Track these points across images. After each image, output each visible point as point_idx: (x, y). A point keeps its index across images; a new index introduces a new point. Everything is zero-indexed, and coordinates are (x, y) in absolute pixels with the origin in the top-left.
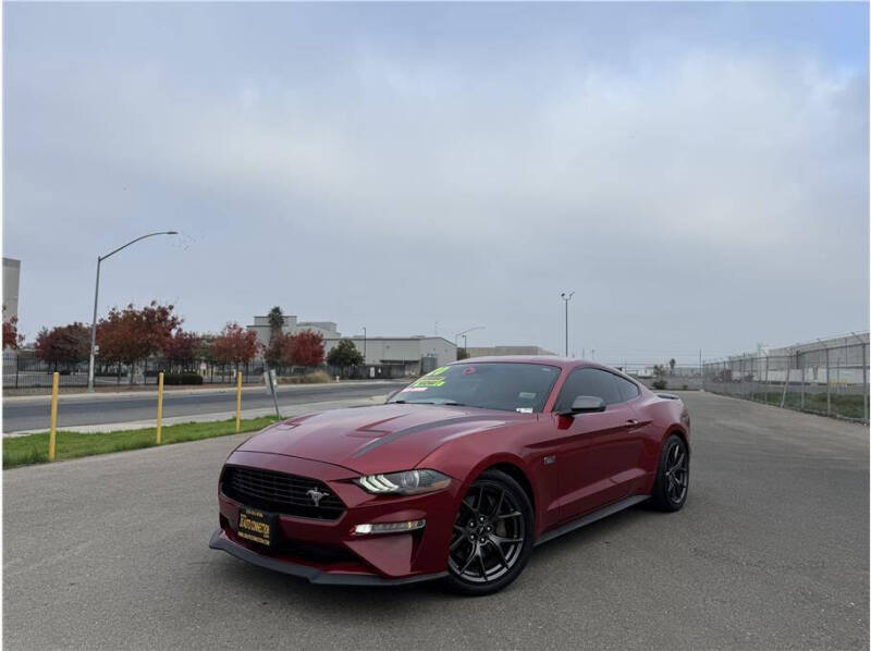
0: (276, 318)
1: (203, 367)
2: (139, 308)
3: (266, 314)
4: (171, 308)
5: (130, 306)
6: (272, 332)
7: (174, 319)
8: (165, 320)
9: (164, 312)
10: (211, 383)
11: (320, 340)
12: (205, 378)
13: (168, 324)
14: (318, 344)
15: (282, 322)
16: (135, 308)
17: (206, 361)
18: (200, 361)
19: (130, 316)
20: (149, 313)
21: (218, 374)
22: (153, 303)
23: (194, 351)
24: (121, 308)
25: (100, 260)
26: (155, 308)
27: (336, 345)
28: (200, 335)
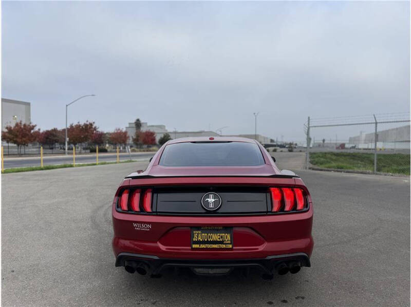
0: (138, 124)
1: (107, 145)
2: (82, 123)
3: (134, 122)
4: (94, 123)
5: (79, 123)
6: (137, 129)
7: (95, 127)
8: (92, 128)
9: (91, 125)
10: (111, 152)
11: (154, 134)
12: (109, 150)
13: (93, 129)
14: (153, 136)
15: (141, 125)
16: (80, 123)
17: (109, 143)
18: (106, 143)
19: (78, 126)
20: (86, 125)
21: (114, 148)
22: (87, 121)
23: (103, 139)
24: (75, 123)
25: (67, 106)
26: (88, 123)
27: (162, 136)
28: (105, 132)
